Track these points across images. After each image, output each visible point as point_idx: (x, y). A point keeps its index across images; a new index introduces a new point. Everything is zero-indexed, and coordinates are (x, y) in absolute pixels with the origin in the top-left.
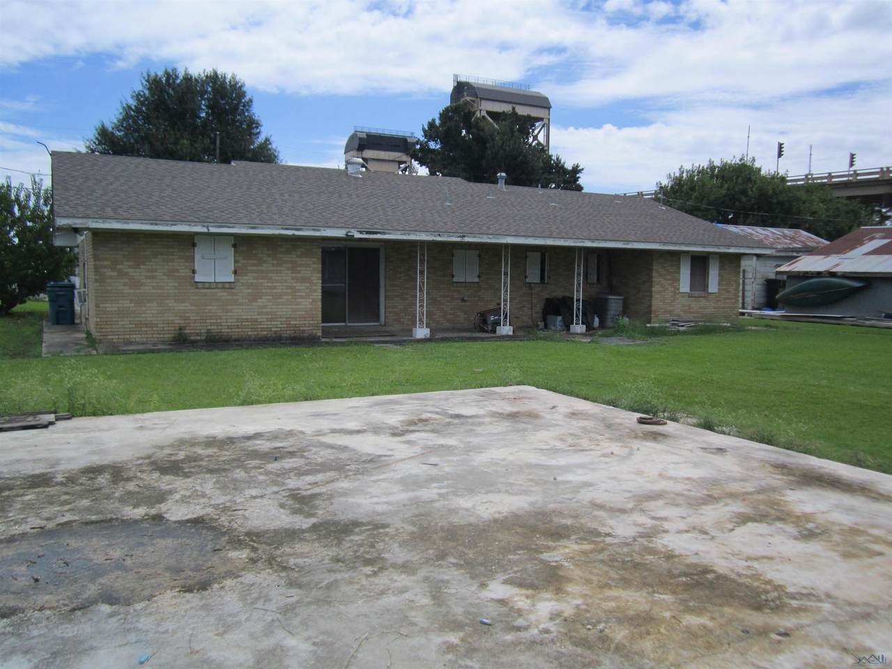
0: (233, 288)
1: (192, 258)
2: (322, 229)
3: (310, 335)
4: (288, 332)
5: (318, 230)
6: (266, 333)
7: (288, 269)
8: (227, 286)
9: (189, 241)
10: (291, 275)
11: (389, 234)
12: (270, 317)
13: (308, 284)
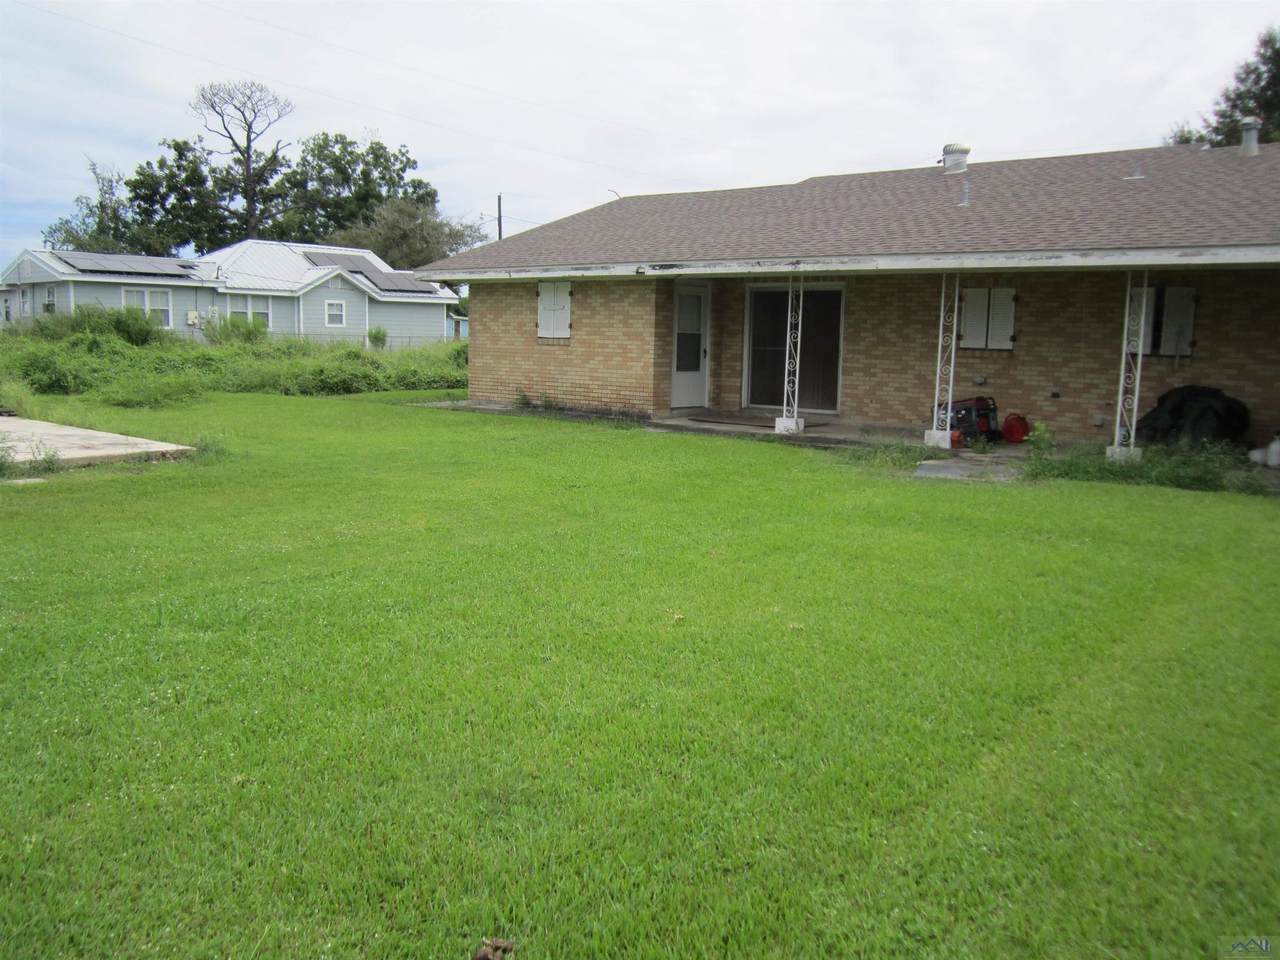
0: (569, 346)
1: (535, 311)
2: (611, 266)
3: (640, 412)
4: (619, 405)
5: (606, 268)
6: (596, 403)
7: (620, 322)
8: (562, 342)
9: (532, 289)
10: (624, 330)
11: (689, 266)
12: (601, 383)
13: (639, 343)
